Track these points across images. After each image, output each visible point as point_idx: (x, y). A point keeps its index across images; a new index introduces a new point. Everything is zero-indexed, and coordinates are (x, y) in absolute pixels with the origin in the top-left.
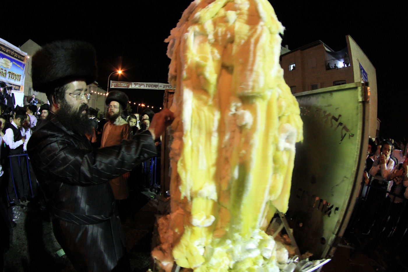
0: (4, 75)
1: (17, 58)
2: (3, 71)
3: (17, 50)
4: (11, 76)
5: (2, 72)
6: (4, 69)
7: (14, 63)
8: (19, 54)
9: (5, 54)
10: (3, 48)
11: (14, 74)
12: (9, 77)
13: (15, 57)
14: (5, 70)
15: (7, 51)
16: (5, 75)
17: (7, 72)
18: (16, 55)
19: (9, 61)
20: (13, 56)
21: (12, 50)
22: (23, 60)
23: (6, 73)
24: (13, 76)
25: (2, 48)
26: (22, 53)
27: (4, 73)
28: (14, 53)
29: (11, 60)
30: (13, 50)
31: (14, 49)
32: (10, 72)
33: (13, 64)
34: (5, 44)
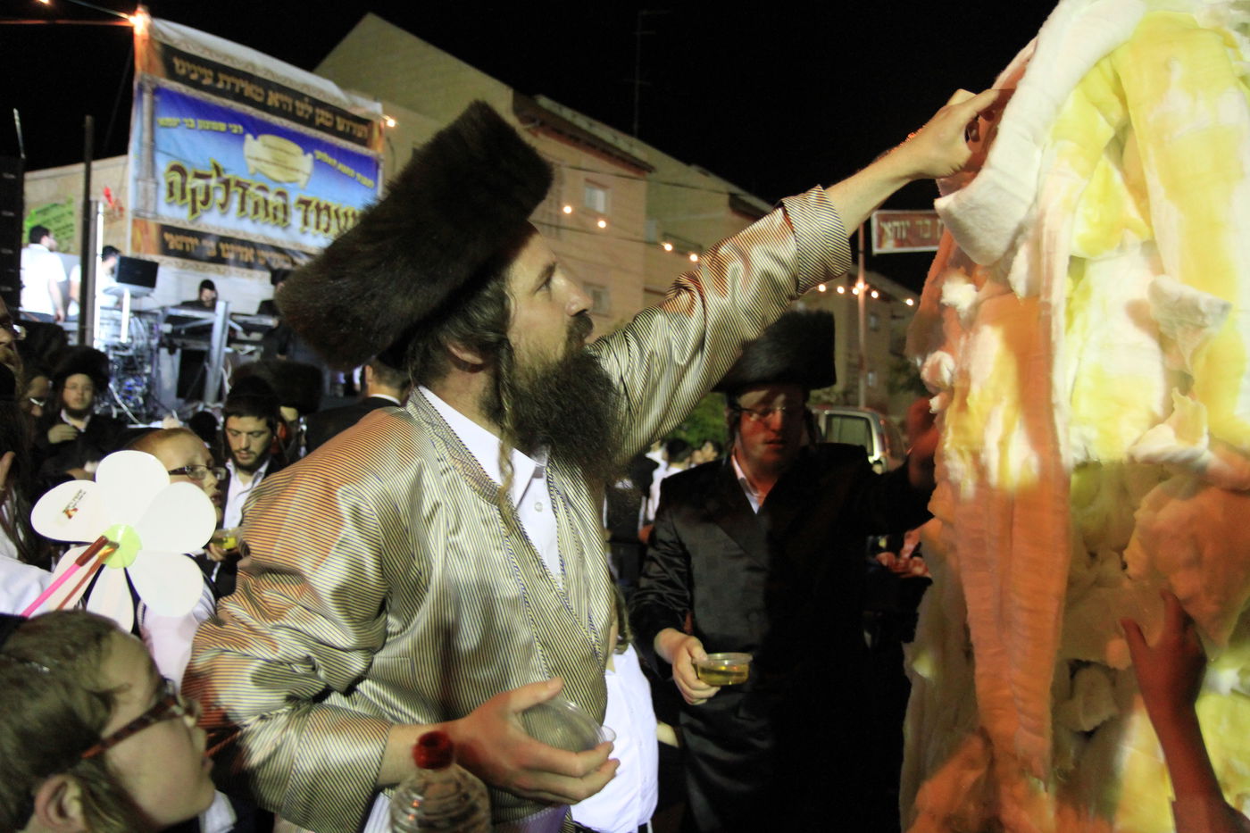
0: (275, 217)
1: (332, 131)
2: (271, 198)
3: (321, 92)
4: (312, 218)
5: (266, 202)
6: (274, 188)
7: (320, 155)
8: (337, 111)
9: (266, 116)
10: (249, 89)
11: (327, 208)
12: (306, 222)
13: (322, 128)
14: (281, 194)
15: (274, 99)
16: (280, 215)
17: (293, 199)
18: (323, 117)
19: (295, 148)
20: (310, 122)
21: (298, 95)
22: (364, 142)
23: (285, 207)
24: (324, 218)
25: (242, 90)
26: (355, 105)
27: (275, 208)
28: (310, 109)
29: (307, 144)
30: (304, 91)
31: (306, 86)
32: (307, 203)
33: (318, 163)
34: (253, 66)
